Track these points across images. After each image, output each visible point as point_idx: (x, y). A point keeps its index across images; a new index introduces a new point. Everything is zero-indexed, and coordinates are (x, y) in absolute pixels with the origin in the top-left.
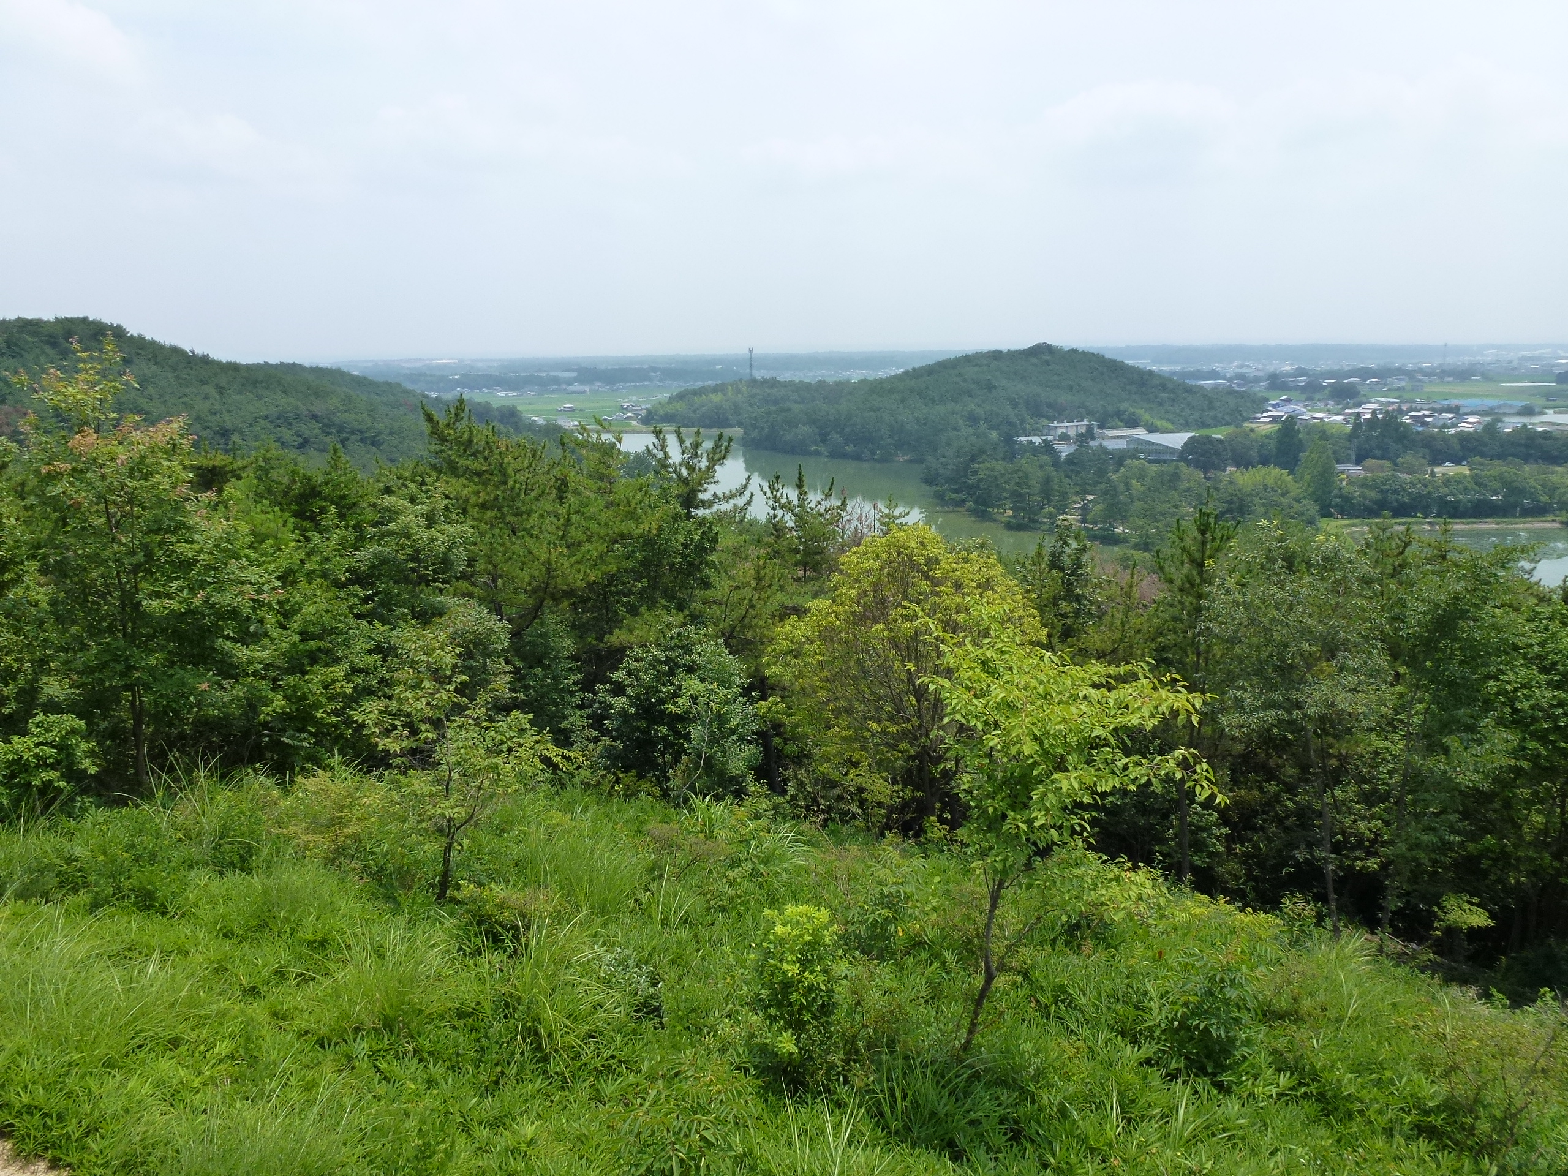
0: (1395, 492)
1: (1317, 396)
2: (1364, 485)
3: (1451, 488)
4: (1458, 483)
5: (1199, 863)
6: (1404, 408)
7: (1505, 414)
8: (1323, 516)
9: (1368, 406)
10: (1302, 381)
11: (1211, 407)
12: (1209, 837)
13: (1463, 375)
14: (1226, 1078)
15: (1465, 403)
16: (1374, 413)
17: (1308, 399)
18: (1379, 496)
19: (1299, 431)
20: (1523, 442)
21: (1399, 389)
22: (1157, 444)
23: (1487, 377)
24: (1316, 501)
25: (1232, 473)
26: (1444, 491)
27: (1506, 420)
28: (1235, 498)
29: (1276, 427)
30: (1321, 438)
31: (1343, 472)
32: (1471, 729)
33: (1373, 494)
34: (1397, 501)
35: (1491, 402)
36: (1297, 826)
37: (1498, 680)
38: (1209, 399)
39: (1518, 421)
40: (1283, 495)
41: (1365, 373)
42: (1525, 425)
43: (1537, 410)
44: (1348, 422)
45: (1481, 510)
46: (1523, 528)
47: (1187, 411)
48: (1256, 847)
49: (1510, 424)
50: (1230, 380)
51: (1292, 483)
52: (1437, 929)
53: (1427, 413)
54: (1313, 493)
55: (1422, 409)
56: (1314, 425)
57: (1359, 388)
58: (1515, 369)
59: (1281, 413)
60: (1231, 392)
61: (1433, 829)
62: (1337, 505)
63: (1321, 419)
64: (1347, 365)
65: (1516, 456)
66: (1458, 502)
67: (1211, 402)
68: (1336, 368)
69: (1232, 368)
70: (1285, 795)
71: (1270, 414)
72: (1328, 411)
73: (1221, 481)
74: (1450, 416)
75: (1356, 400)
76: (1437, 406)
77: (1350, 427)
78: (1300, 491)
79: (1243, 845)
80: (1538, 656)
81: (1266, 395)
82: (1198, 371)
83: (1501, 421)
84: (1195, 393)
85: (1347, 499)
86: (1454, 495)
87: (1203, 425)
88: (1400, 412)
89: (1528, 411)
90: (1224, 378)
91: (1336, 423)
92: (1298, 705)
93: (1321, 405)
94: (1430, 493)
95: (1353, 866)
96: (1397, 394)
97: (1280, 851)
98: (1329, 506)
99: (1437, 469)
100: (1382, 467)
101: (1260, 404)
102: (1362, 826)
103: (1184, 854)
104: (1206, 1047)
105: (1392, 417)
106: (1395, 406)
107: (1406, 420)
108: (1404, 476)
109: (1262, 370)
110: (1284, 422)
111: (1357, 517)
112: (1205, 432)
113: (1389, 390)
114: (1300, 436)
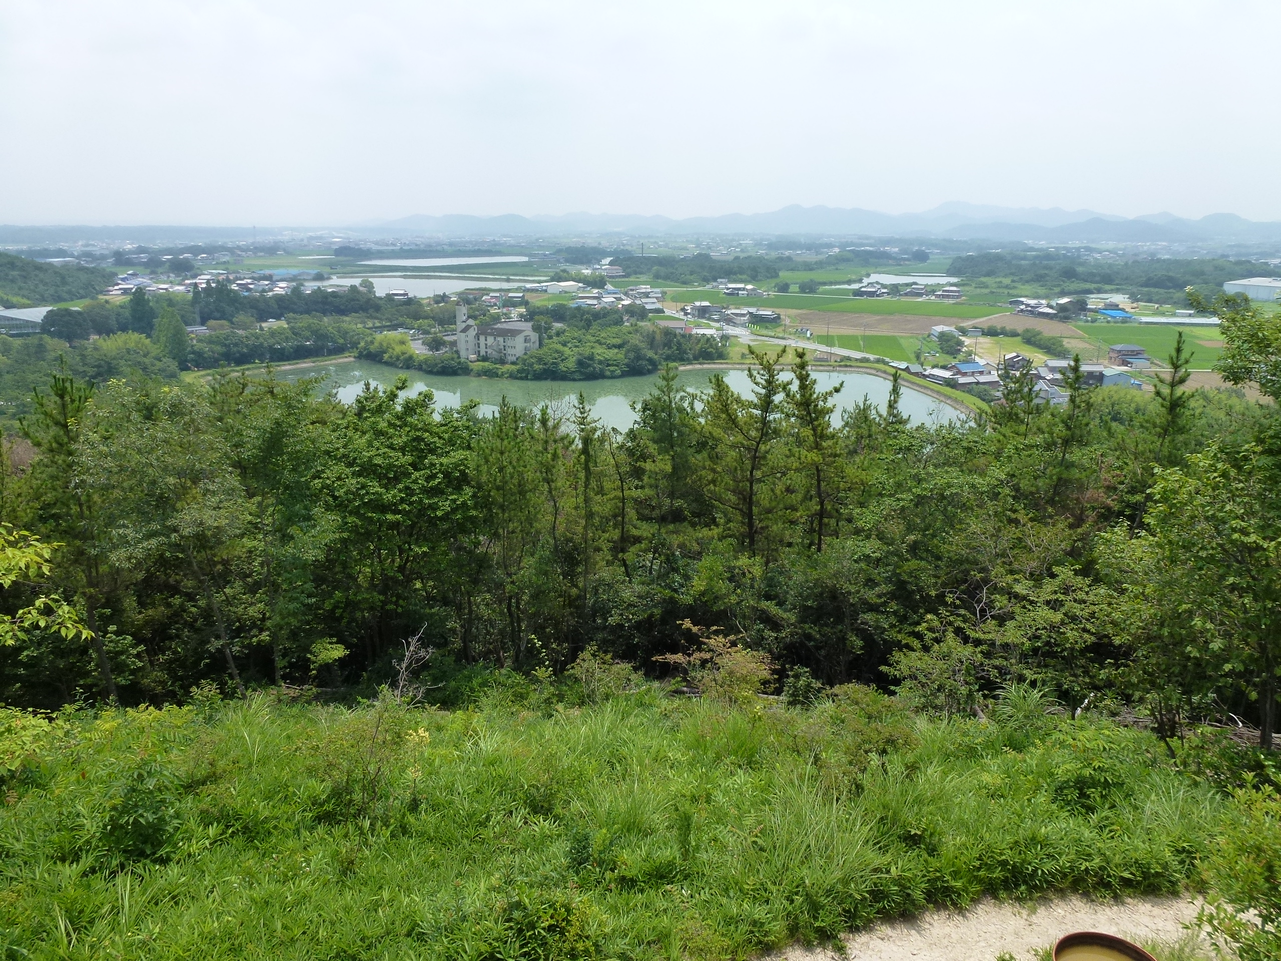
0: (236, 345)
1: (160, 270)
2: (210, 342)
3: (277, 339)
4: (281, 334)
5: (123, 682)
6: (231, 277)
7: (305, 280)
8: (182, 370)
9: (203, 277)
10: (144, 257)
11: (64, 282)
12: (128, 658)
13: (271, 250)
14: (162, 852)
15: (277, 272)
16: (208, 282)
17: (153, 272)
18: (224, 350)
19: (149, 300)
20: (320, 300)
21: (225, 263)
22: (16, 319)
23: (288, 252)
24: (174, 358)
25: (95, 341)
26: (272, 341)
27: (307, 284)
28: (102, 363)
29: (128, 298)
30: (169, 305)
31: (192, 332)
32: (308, 518)
33: (219, 349)
34: (239, 352)
35: (294, 271)
36: (205, 625)
37: (320, 478)
38: (62, 276)
39: (314, 285)
40: (145, 356)
41: (196, 250)
42: (319, 288)
43: (326, 276)
44: (189, 291)
45: (301, 353)
46: (331, 363)
47: (41, 287)
48: (175, 652)
49: (309, 287)
50: (78, 257)
51: (151, 345)
52: (313, 669)
53: (249, 281)
54: (171, 352)
55: (245, 278)
56: (161, 295)
57: (193, 262)
58: (305, 246)
59: (130, 285)
60: (81, 269)
61: (297, 599)
62: (193, 360)
63: (166, 289)
64: (180, 243)
65: (317, 311)
66: (283, 349)
67: (63, 278)
68: (171, 246)
69: (78, 247)
70: (189, 604)
71: (120, 286)
72: (171, 282)
73: (86, 349)
74: (267, 283)
75: (192, 273)
76: (255, 275)
77: (191, 295)
78: (159, 351)
79: (164, 654)
80: (344, 456)
81: (114, 270)
82: (46, 250)
83: (303, 285)
84: (46, 270)
85: (199, 354)
86: (279, 344)
87: (58, 299)
88: (228, 280)
89: (319, 277)
90: (72, 256)
91: (179, 292)
92: (175, 530)
93: (164, 278)
94: (262, 344)
95: (250, 644)
96: (223, 267)
97: (196, 649)
98: (186, 361)
99: (264, 325)
100: (222, 326)
101: (110, 279)
102: (251, 611)
103: (108, 680)
104: (141, 835)
105: (223, 285)
106: (224, 277)
107: (234, 287)
108: (240, 332)
109: (107, 249)
110: (134, 294)
111: (209, 368)
112: (62, 305)
113: (217, 263)
114: (151, 304)
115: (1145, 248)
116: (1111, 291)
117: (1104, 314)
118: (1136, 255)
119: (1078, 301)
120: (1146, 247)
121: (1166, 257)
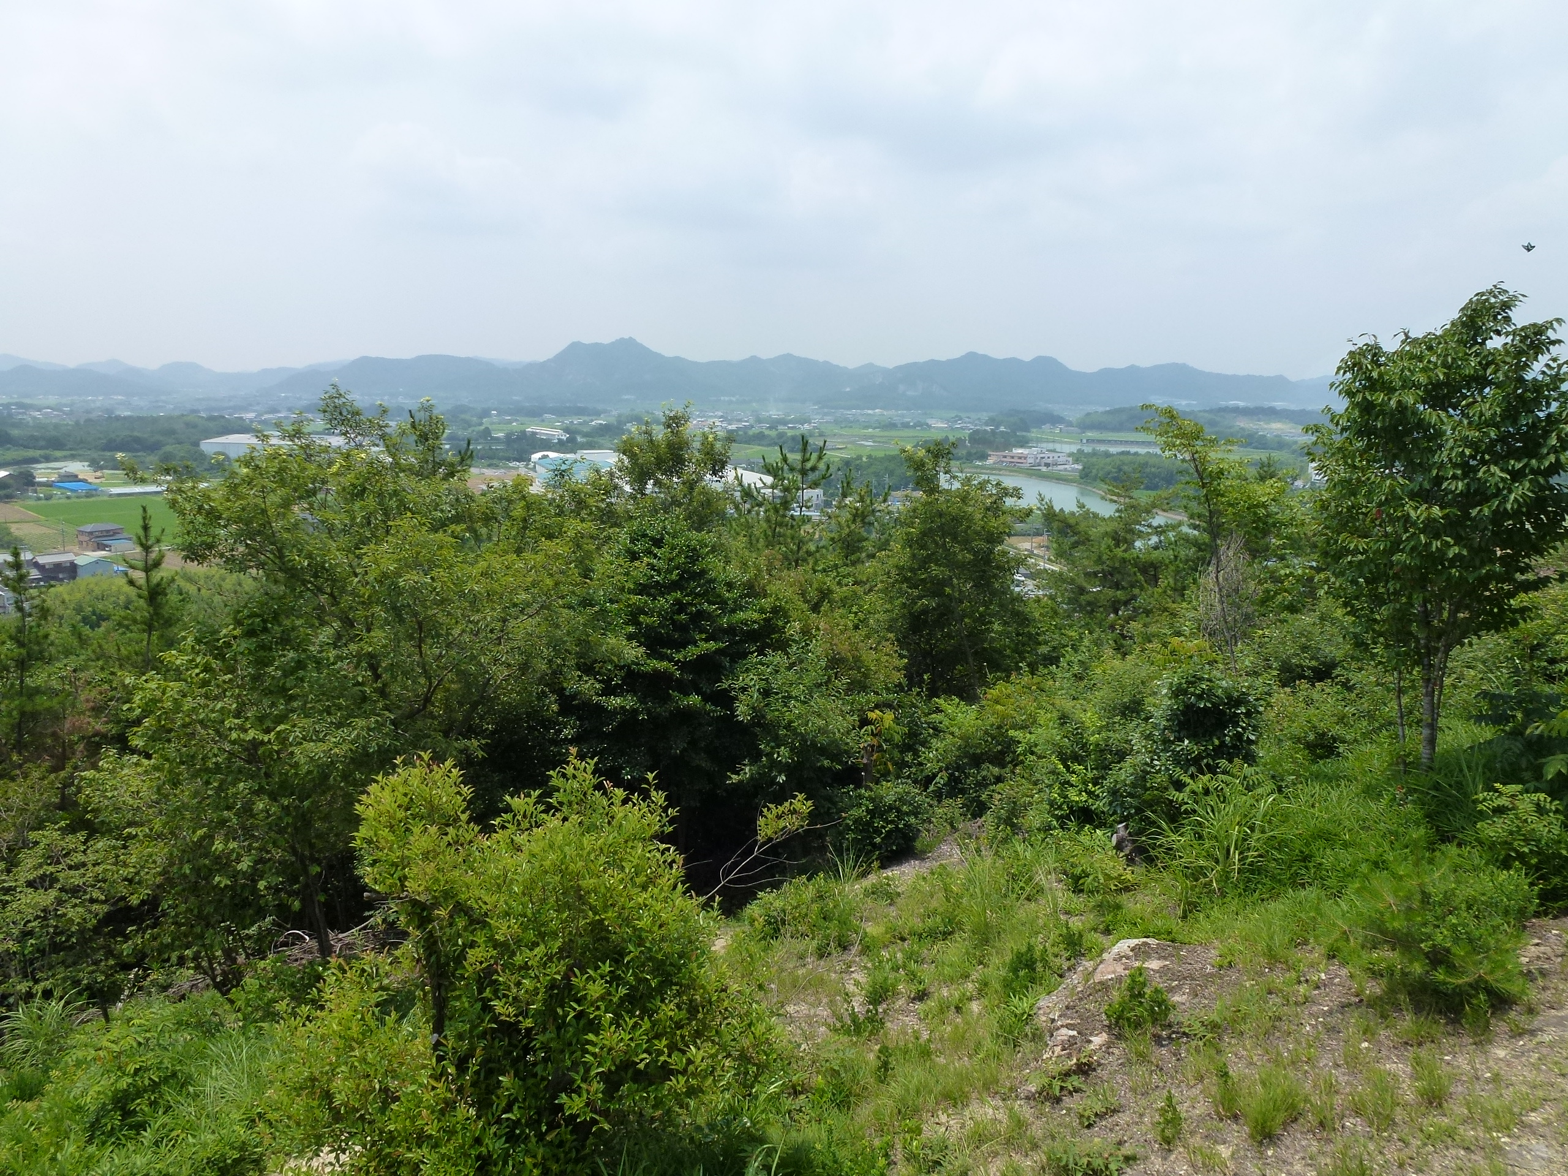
115: (98, 404)
116: (65, 458)
117: (60, 487)
118: (88, 412)
119: (21, 473)
120: (97, 402)
121: (128, 413)
